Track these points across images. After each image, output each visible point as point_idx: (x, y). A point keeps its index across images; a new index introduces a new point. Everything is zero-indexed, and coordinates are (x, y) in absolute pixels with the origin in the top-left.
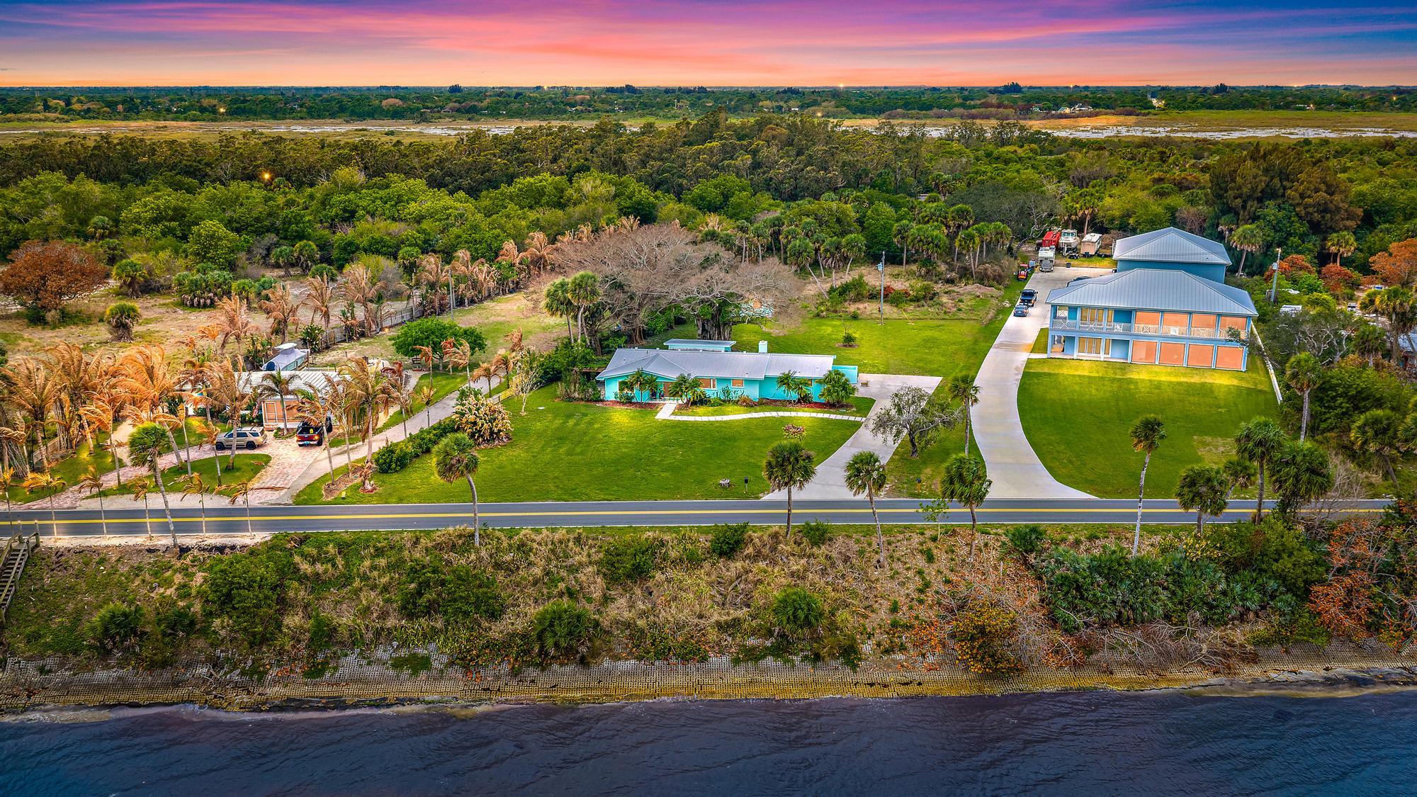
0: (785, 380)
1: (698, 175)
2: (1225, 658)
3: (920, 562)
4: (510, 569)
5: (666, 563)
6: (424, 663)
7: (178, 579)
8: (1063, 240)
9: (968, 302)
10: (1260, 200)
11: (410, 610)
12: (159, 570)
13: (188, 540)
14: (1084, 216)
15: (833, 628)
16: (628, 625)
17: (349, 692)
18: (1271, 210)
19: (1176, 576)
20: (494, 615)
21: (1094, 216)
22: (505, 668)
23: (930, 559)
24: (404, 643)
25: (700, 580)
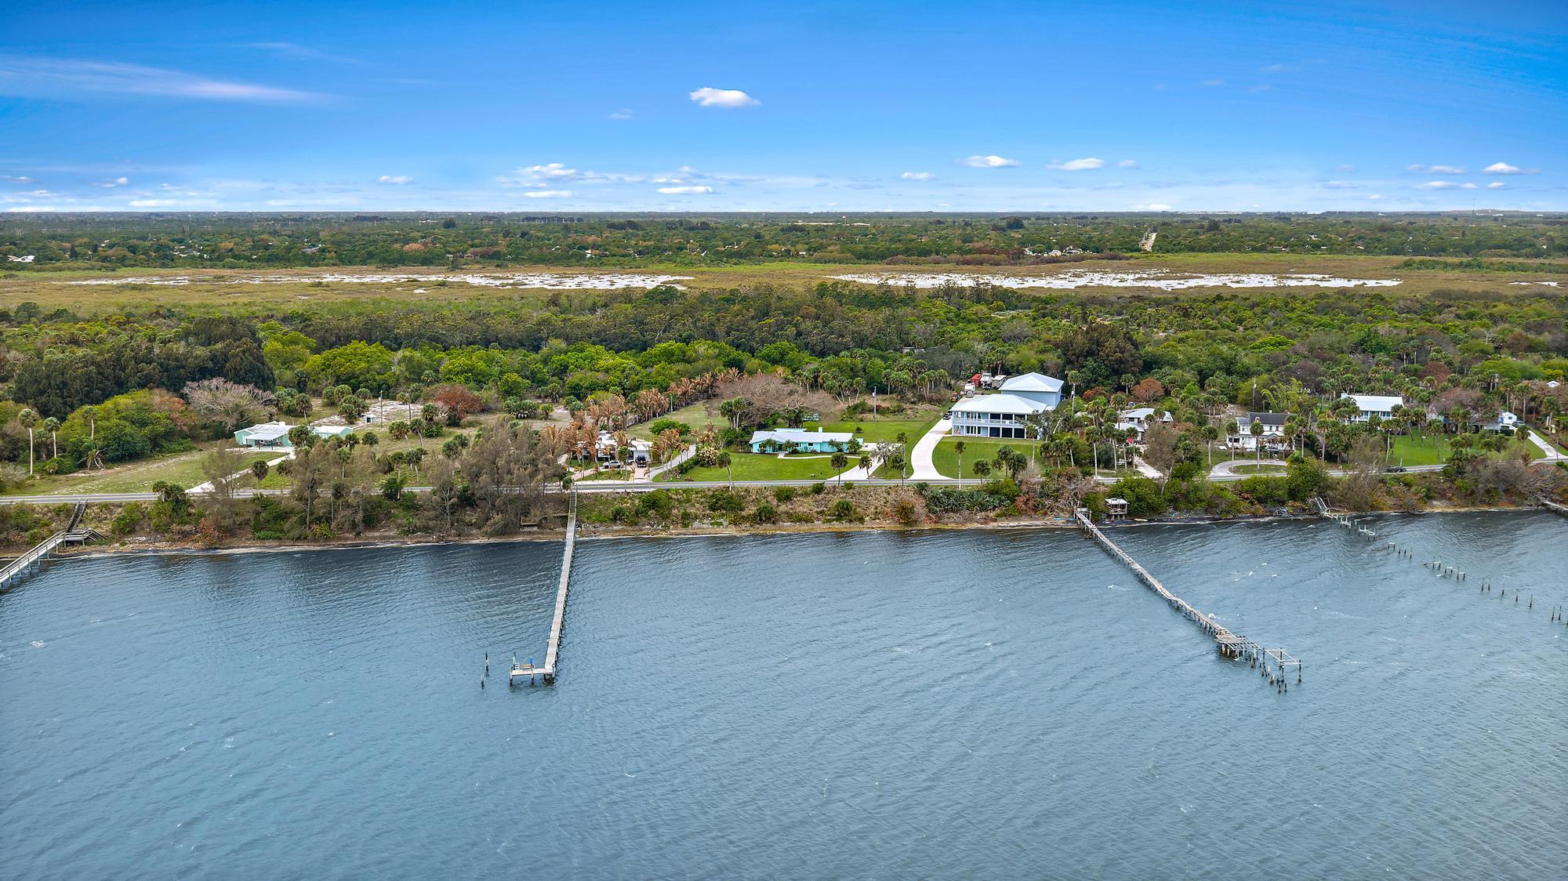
0: (832, 443)
1: (763, 342)
2: (986, 520)
3: (886, 495)
4: (744, 497)
5: (797, 495)
6: (721, 524)
7: (630, 501)
8: (982, 379)
9: (921, 413)
10: (1086, 357)
11: (713, 508)
12: (622, 499)
13: (628, 490)
14: (997, 365)
15: (855, 513)
16: (787, 513)
17: (698, 531)
18: (1090, 363)
19: (972, 496)
20: (742, 509)
21: (1003, 365)
22: (748, 525)
23: (889, 494)
24: (713, 518)
25: (810, 500)
